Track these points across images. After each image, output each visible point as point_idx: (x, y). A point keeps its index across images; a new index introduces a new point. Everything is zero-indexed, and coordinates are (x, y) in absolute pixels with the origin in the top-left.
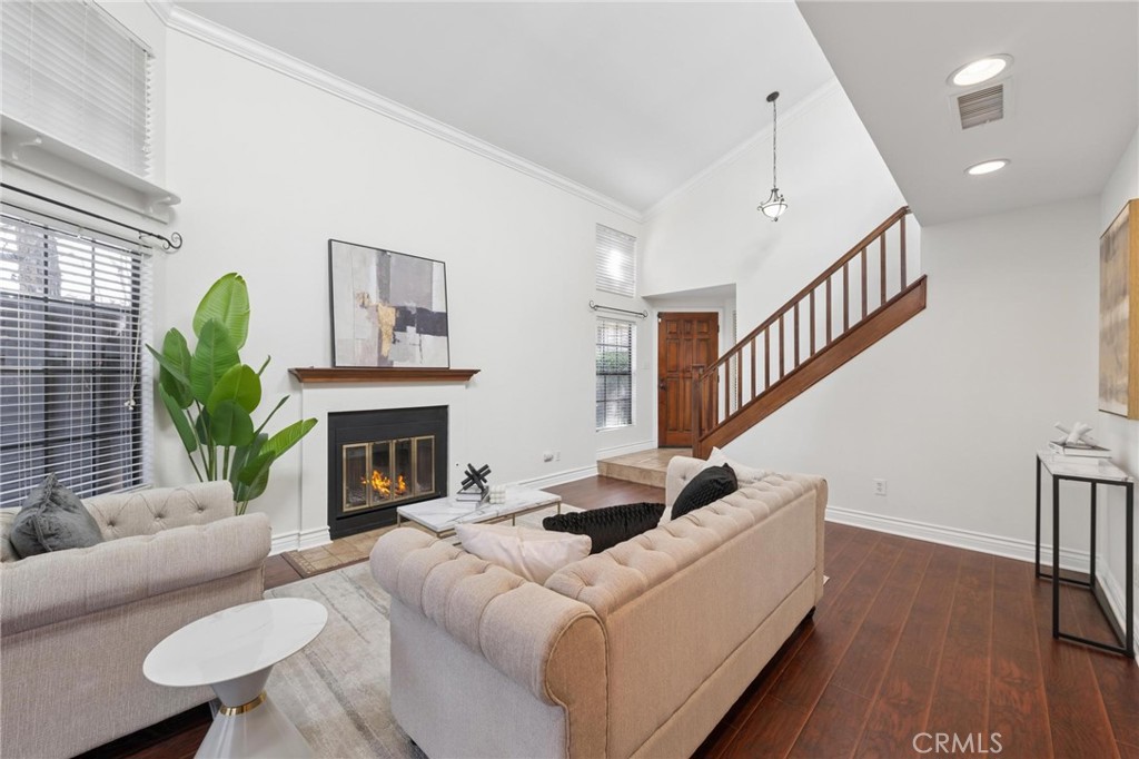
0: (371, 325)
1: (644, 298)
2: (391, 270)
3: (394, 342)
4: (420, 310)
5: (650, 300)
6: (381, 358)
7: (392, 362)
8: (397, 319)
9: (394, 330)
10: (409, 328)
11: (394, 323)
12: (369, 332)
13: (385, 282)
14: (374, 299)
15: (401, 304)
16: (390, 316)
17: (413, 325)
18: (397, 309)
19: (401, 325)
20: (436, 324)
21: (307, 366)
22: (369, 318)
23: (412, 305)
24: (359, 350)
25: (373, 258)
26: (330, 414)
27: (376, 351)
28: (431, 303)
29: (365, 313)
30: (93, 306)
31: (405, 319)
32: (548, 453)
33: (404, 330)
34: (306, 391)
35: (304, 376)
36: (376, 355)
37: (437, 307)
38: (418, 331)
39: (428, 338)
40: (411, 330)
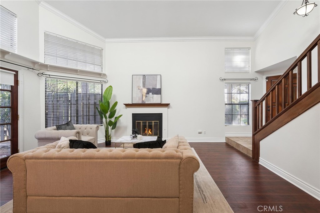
0: (140, 93)
1: (257, 72)
2: (146, 80)
3: (146, 97)
4: (153, 88)
5: (260, 72)
6: (143, 101)
7: (145, 102)
8: (147, 91)
9: (146, 94)
10: (150, 93)
11: (146, 92)
12: (140, 95)
13: (144, 82)
14: (142, 87)
15: (148, 87)
16: (145, 91)
17: (151, 92)
18: (147, 89)
19: (148, 93)
20: (158, 92)
21: (128, 103)
22: (140, 92)
23: (151, 87)
24: (137, 99)
25: (142, 77)
26: (133, 114)
27: (141, 99)
28: (156, 86)
29: (139, 90)
30: (94, 94)
31: (149, 91)
32: (200, 131)
33: (149, 94)
34: (128, 109)
35: (127, 105)
36: (141, 100)
37: (158, 87)
38: (152, 94)
39: (155, 96)
40: (151, 94)
